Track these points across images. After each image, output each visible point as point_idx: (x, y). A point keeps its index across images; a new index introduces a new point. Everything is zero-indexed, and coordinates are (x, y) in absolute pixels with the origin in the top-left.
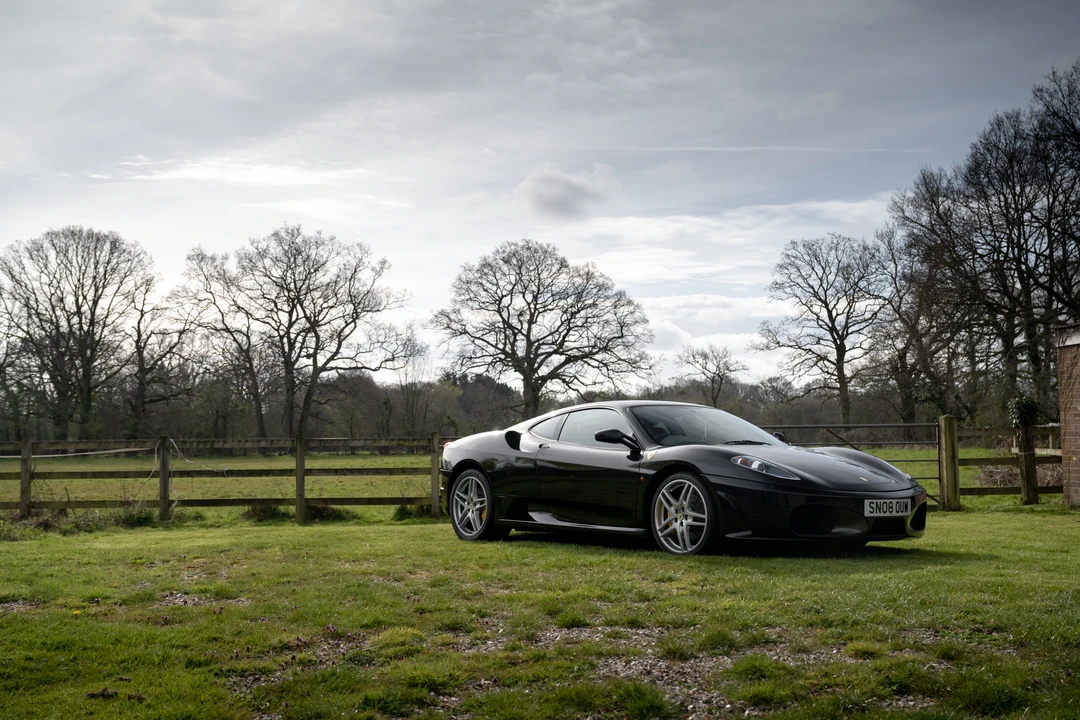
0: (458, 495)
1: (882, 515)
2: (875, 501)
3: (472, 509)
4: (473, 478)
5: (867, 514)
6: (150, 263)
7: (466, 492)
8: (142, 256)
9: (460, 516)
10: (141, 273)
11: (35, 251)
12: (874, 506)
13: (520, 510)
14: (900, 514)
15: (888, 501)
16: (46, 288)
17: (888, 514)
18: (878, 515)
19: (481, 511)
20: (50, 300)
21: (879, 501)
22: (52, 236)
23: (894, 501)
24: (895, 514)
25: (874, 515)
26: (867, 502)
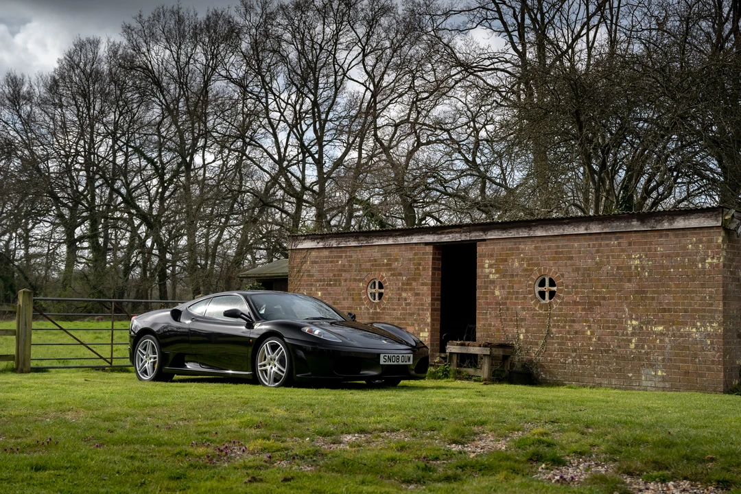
0: (140, 351)
1: (392, 363)
2: (387, 355)
3: (148, 360)
4: (150, 341)
5: (382, 362)
7: (145, 349)
9: (140, 365)
12: (387, 358)
13: (180, 361)
14: (404, 363)
15: (396, 355)
17: (396, 363)
18: (389, 363)
19: (154, 363)
21: (390, 355)
23: (400, 356)
24: (400, 363)
25: (387, 363)
26: (382, 356)
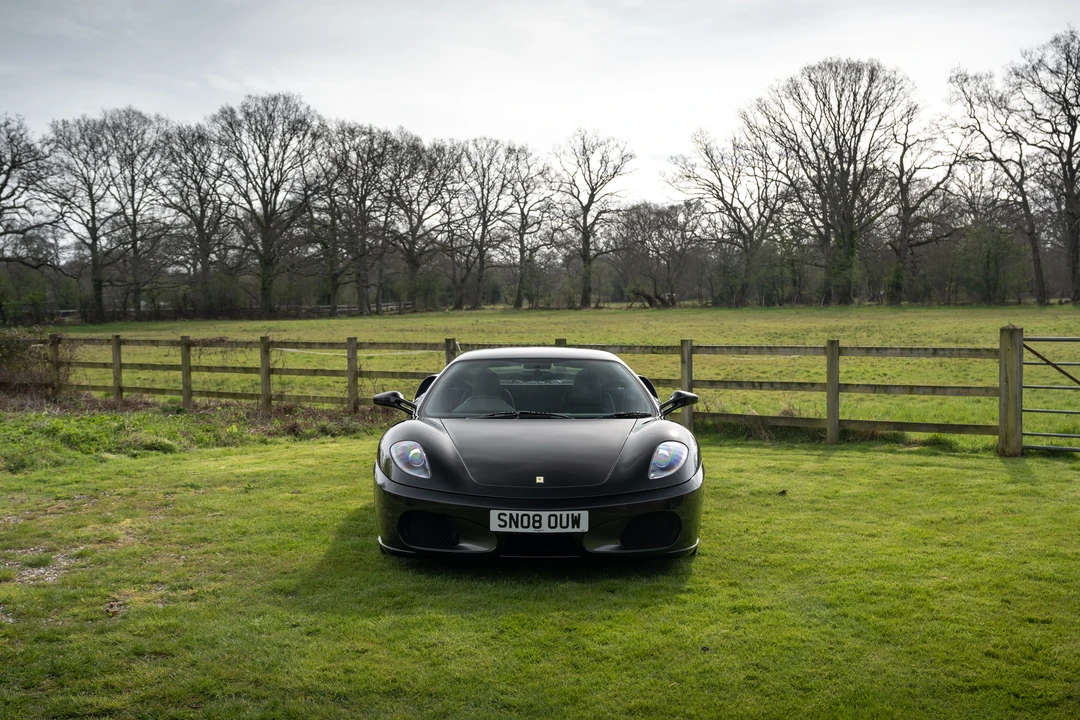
6: (913, 89)
8: (904, 82)
10: (905, 102)
11: (794, 89)
16: (808, 128)
20: (812, 140)
22: (809, 71)
